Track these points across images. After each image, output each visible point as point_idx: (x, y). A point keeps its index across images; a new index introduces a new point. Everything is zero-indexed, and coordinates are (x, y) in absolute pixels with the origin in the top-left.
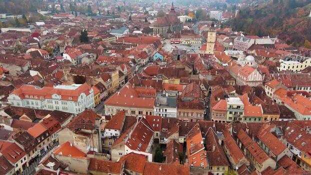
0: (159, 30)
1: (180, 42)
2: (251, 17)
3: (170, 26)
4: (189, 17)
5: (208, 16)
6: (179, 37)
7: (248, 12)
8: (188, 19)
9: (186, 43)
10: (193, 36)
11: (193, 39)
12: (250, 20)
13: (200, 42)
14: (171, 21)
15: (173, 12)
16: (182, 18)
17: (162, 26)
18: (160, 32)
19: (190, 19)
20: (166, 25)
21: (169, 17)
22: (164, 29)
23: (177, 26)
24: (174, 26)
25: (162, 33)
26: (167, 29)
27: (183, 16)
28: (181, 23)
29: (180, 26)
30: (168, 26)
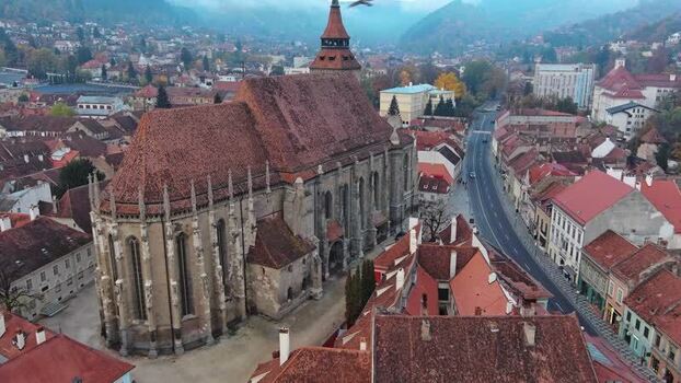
0: (133, 246)
3: (280, 184)
4: (441, 93)
5: (528, 88)
8: (435, 102)
14: (302, 141)
15: (338, 62)
16: (408, 99)
17: (175, 212)
18: (152, 277)
19: (450, 101)
20: (231, 191)
21: (282, 104)
22: (196, 242)
23: (362, 170)
24: (328, 185)
25: (173, 283)
26: (252, 220)
27: (411, 88)
28: (393, 148)
29: (388, 173)
30: (259, 188)
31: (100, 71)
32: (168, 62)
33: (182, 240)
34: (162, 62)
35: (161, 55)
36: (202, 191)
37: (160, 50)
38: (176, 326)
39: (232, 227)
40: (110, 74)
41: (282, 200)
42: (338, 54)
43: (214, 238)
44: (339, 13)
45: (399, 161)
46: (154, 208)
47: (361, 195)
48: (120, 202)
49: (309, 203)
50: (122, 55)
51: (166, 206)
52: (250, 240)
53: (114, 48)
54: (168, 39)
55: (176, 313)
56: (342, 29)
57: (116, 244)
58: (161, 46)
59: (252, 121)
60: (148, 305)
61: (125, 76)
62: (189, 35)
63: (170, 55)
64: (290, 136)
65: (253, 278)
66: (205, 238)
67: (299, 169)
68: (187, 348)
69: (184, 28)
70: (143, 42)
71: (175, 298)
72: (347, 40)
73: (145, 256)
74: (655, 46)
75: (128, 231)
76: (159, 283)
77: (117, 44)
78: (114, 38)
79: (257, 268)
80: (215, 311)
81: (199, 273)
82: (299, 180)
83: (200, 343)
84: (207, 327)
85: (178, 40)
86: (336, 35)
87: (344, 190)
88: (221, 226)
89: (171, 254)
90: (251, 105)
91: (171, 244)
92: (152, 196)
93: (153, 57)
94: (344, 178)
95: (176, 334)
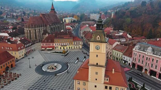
0: (30, 31)
1: (53, 48)
2: (128, 17)
3: (46, 26)
4: (74, 19)
5: (89, 18)
6: (53, 42)
7: (124, 13)
8: (73, 20)
9: (62, 48)
10: (72, 40)
11: (71, 43)
12: (129, 20)
13: (81, 47)
14: (48, 21)
15: (53, 12)
16: (68, 20)
17: (34, 27)
18: (32, 34)
19: (75, 20)
20: (40, 26)
21: (46, 17)
22: (37, 31)
23: (57, 26)
24: (52, 27)
25: (34, 35)
26: (43, 30)
27: (69, 18)
28: (61, 23)
29: (61, 26)
30: (43, 26)
31: (6, 16)
32: (19, 14)
33: (35, 30)
34: (18, 14)
35: (17, 13)
36: (37, 26)
37: (17, 12)
38: (35, 40)
39: (41, 30)
40: (8, 17)
41: (46, 28)
42: (53, 11)
43: (39, 31)
44: (53, 6)
45: (62, 25)
46: (32, 27)
47: (57, 29)
48: (28, 26)
49: (49, 28)
50: (9, 13)
51: (34, 26)
52: (43, 32)
53: (6, 11)
54: (18, 9)
55: (35, 38)
56: (54, 8)
57: (28, 31)
58: (17, 11)
59: (42, 19)
60: (32, 37)
61: (12, 17)
62: (23, 9)
63: (20, 13)
64: (47, 21)
65: (43, 37)
66: (38, 31)
67: (48, 24)
68: (36, 43)
69: (21, 7)
70: (13, 10)
71: (35, 37)
72: (54, 9)
73: (31, 32)
74: (115, 11)
75: (29, 29)
76: (33, 35)
77: (7, 10)
78: (6, 9)
79: (44, 35)
80: (39, 39)
81: (37, 34)
82: (48, 25)
83: (38, 42)
84: (38, 41)
85: (20, 10)
86: (53, 9)
87: (54, 28)
88: (39, 30)
89: (34, 32)
90: (42, 17)
91: (34, 31)
92: (32, 26)
93: (16, 13)
94: (54, 26)
95: (35, 41)
